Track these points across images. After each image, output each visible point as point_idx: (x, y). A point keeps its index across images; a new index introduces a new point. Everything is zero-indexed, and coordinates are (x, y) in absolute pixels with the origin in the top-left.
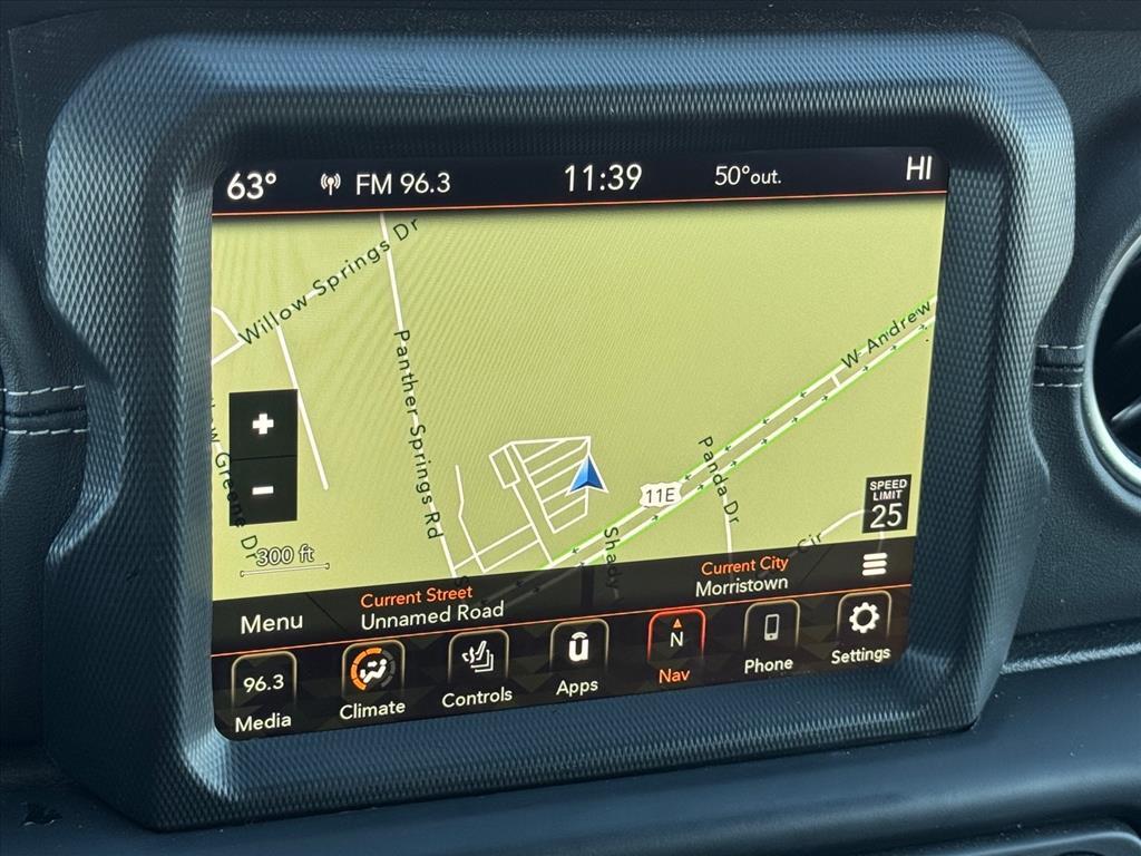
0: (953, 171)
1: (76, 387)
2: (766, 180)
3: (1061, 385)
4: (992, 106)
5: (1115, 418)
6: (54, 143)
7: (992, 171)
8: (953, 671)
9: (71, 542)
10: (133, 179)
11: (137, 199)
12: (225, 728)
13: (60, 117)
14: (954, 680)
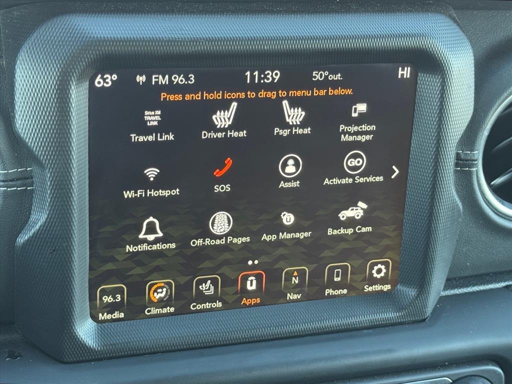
0: (419, 74)
1: (28, 169)
2: (335, 77)
3: (467, 169)
4: (436, 46)
5: (492, 183)
6: (18, 62)
7: (437, 74)
8: (418, 295)
9: (26, 236)
10: (53, 78)
11: (55, 87)
12: (94, 318)
13: (21, 50)
14: (418, 299)
